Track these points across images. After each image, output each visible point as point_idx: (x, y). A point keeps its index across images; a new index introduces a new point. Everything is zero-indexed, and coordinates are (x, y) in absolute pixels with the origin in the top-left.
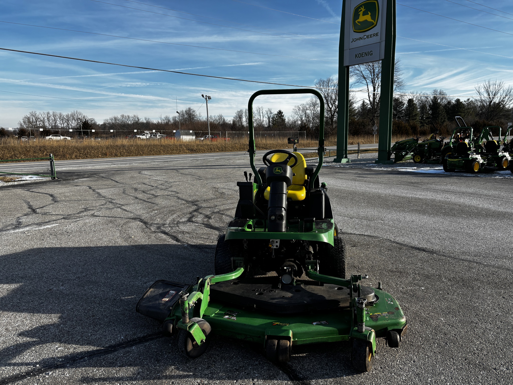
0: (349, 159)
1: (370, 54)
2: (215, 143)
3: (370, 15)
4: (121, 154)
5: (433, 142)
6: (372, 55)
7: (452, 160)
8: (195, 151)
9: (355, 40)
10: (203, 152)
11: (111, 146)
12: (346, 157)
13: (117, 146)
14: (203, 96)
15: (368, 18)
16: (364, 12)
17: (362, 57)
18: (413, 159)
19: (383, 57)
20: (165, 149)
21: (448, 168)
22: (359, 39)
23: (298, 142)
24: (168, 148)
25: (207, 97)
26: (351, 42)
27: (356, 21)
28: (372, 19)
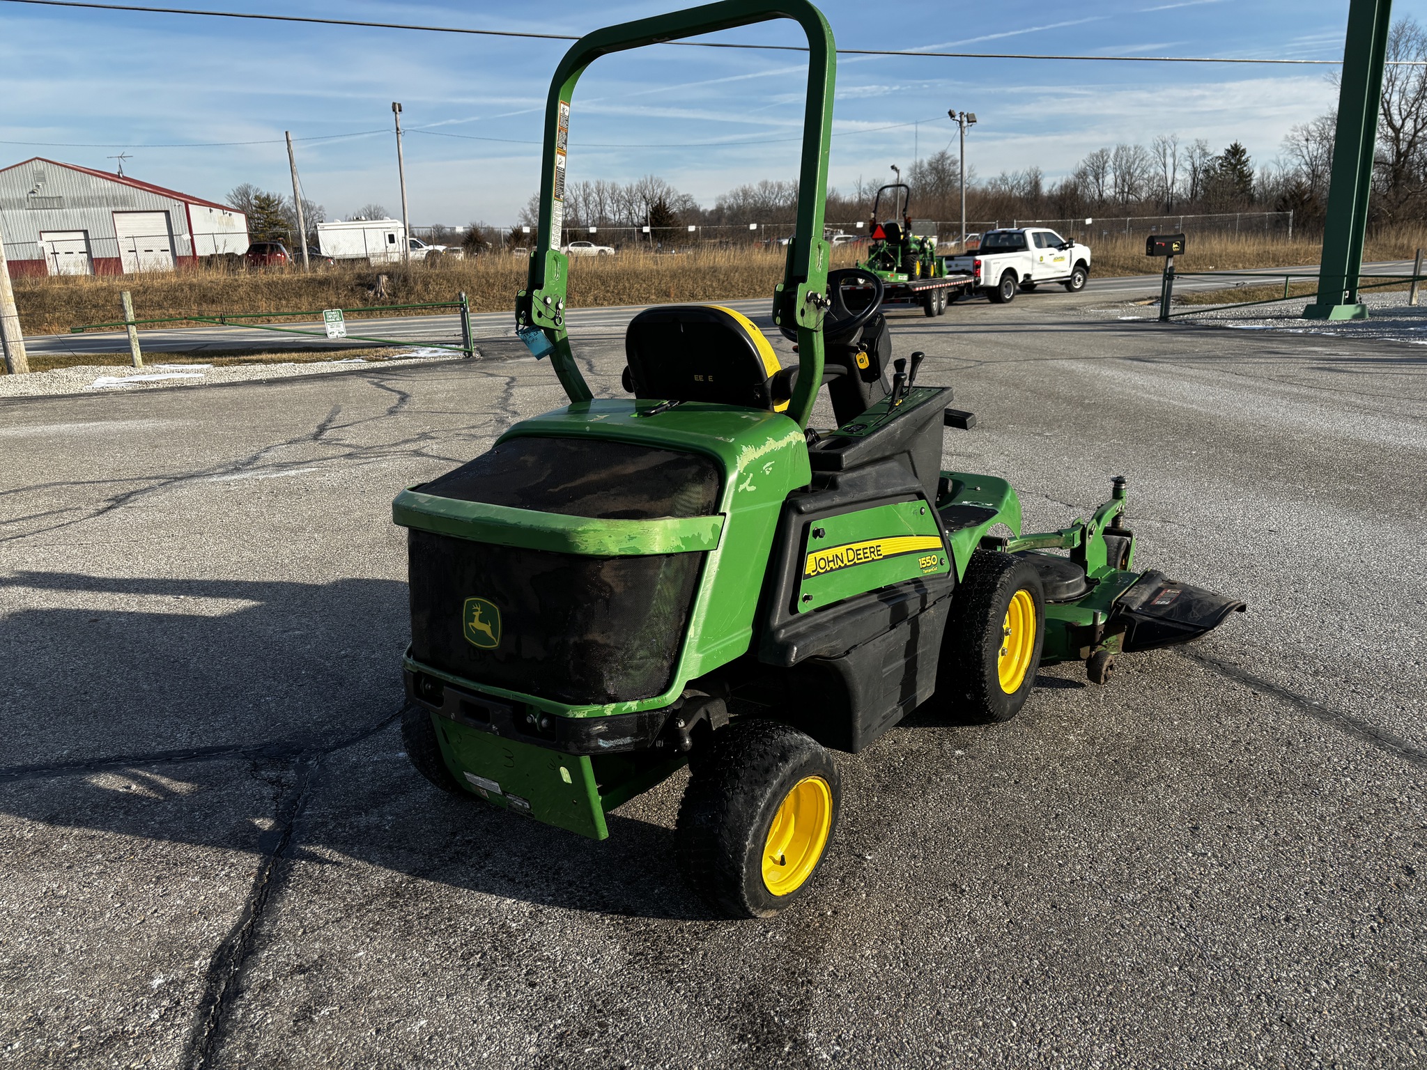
0: (1363, 307)
4: (705, 293)
11: (683, 269)
12: (1350, 301)
13: (698, 270)
14: (951, 114)
23: (1182, 251)
25: (965, 119)
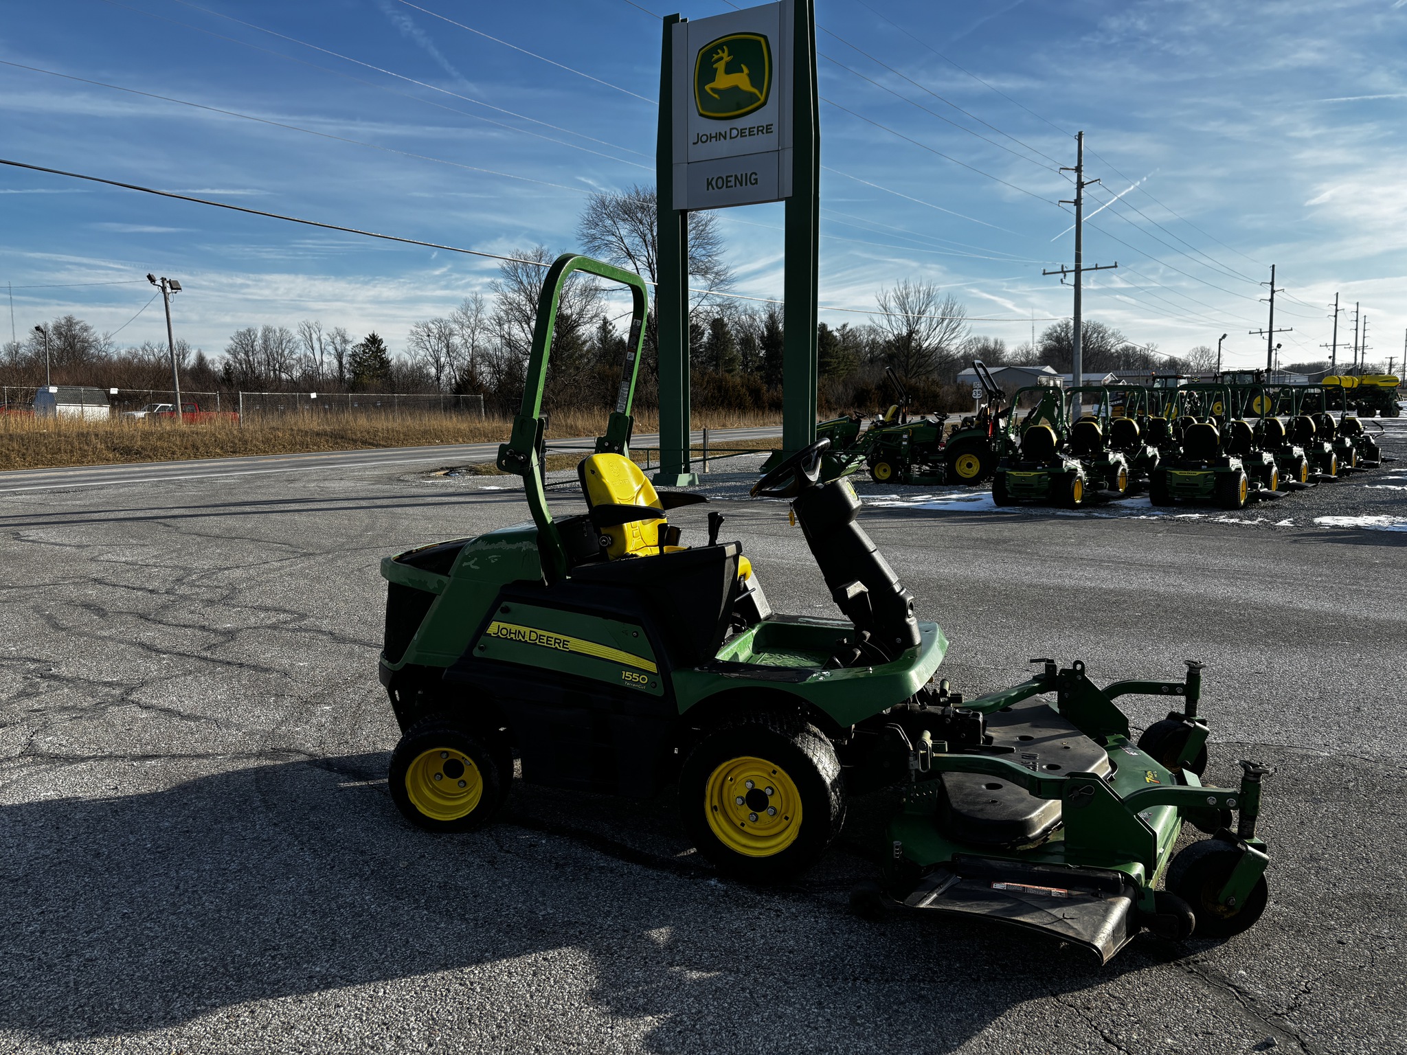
0: (693, 475)
1: (749, 180)
2: (203, 427)
3: (749, 75)
5: (920, 428)
6: (756, 183)
7: (1022, 474)
8: (140, 453)
9: (704, 138)
10: (169, 455)
12: (687, 471)
15: (741, 80)
16: (727, 64)
17: (727, 187)
18: (872, 473)
19: (789, 192)
20: (27, 449)
21: (1009, 496)
22: (716, 137)
24: (37, 443)
25: (168, 285)
26: (694, 144)
27: (707, 88)
28: (753, 85)
